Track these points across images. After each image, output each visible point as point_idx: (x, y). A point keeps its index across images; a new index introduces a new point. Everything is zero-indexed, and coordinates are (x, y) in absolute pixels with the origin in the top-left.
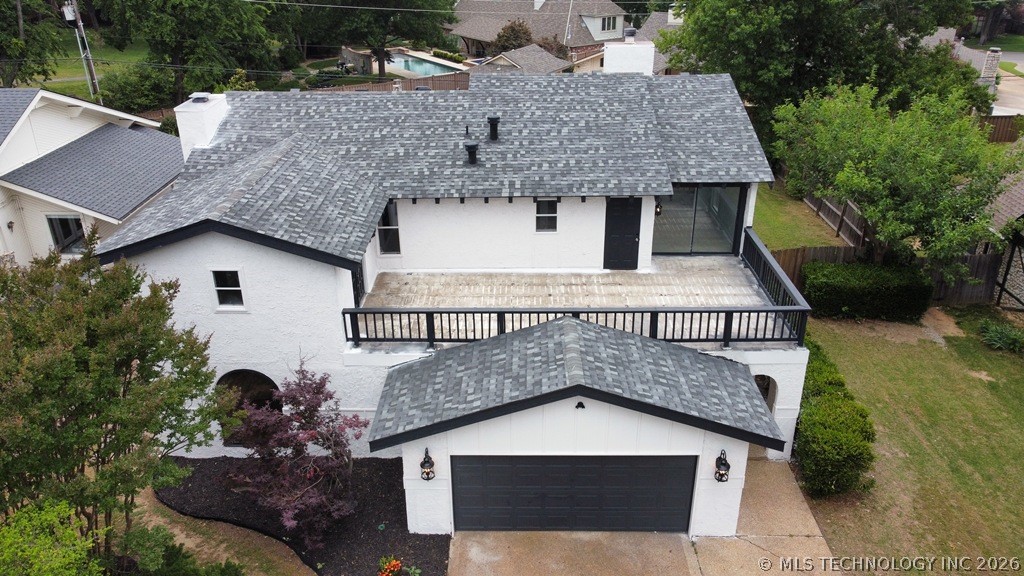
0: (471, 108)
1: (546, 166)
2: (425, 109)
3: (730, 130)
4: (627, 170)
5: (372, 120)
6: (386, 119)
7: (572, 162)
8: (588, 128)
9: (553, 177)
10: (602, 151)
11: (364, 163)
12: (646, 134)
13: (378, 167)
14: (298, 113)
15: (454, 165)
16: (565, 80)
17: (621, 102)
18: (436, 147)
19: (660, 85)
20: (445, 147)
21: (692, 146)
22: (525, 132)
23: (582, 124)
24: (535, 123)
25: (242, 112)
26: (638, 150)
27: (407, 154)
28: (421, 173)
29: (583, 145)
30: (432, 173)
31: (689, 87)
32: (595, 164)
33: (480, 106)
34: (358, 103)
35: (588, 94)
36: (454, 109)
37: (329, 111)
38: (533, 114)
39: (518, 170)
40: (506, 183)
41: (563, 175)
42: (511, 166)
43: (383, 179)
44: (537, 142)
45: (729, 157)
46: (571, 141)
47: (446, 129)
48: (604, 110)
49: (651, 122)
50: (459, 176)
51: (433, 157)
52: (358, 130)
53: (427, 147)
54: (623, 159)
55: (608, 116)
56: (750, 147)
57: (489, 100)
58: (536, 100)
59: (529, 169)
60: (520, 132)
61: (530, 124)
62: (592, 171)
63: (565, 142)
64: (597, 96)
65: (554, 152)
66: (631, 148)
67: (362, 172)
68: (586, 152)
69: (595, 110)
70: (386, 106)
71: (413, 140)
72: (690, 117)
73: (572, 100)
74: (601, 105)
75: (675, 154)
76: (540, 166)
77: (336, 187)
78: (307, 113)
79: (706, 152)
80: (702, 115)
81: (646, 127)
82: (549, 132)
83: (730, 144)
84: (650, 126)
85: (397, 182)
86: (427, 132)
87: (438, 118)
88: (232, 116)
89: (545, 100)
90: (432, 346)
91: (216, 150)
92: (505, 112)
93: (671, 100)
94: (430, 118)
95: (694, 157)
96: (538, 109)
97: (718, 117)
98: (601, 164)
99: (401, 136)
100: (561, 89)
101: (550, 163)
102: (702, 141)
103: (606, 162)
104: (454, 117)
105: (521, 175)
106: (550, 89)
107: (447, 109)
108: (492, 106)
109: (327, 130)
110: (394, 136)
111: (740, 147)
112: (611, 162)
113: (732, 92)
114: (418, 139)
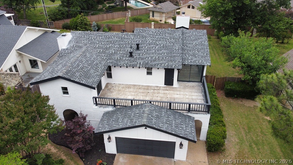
0: (133, 39)
1: (150, 58)
2: (122, 39)
3: (202, 48)
4: (171, 60)
5: (108, 41)
6: (111, 41)
7: (157, 57)
8: (163, 47)
9: (151, 61)
10: (165, 54)
11: (103, 55)
12: (178, 50)
13: (107, 56)
14: (89, 38)
15: (126, 57)
16: (160, 31)
17: (174, 39)
18: (122, 51)
19: (186, 33)
20: (125, 51)
21: (191, 53)
22: (146, 47)
23: (162, 45)
24: (149, 44)
25: (75, 38)
26: (175, 54)
27: (115, 52)
28: (117, 58)
29: (161, 52)
30: (120, 59)
31: (194, 34)
32: (163, 58)
33: (136, 38)
34: (104, 36)
35: (165, 36)
36: (129, 39)
37: (97, 38)
38: (150, 41)
39: (142, 59)
40: (139, 63)
41: (154, 61)
42: (141, 58)
43: (108, 60)
44: (149, 50)
45: (200, 57)
46: (158, 50)
47: (126, 45)
48: (169, 41)
49: (180, 46)
50: (127, 60)
51: (121, 54)
52: (103, 44)
53: (120, 51)
54: (171, 57)
55: (169, 43)
56: (207, 54)
57: (139, 37)
58: (151, 37)
59: (145, 59)
60: (145, 47)
61: (148, 45)
62: (162, 60)
63: (156, 51)
64: (168, 37)
65: (153, 54)
66: (173, 54)
67: (102, 58)
68: (161, 54)
69: (166, 41)
70: (111, 37)
71: (117, 48)
72: (192, 43)
73: (161, 37)
74: (168, 39)
75: (186, 55)
76: (148, 58)
77: (95, 63)
78: (91, 39)
79: (194, 55)
80: (196, 43)
81: (179, 47)
82: (153, 47)
83: (202, 53)
84: (180, 47)
85: (111, 61)
86: (121, 46)
87: (124, 42)
88: (72, 39)
89: (153, 37)
90: (115, 107)
91: (67, 49)
92: (142, 41)
93: (188, 38)
94: (122, 42)
95: (190, 56)
96: (151, 40)
97: (200, 44)
98: (164, 58)
99: (114, 47)
100: (159, 34)
101: (151, 57)
102: (194, 52)
103: (166, 58)
104: (129, 42)
105: (143, 61)
106: (155, 34)
107: (127, 39)
108: (139, 38)
109: (96, 44)
110: (112, 47)
111: (204, 54)
112: (167, 58)
113: (206, 36)
114: (118, 48)
